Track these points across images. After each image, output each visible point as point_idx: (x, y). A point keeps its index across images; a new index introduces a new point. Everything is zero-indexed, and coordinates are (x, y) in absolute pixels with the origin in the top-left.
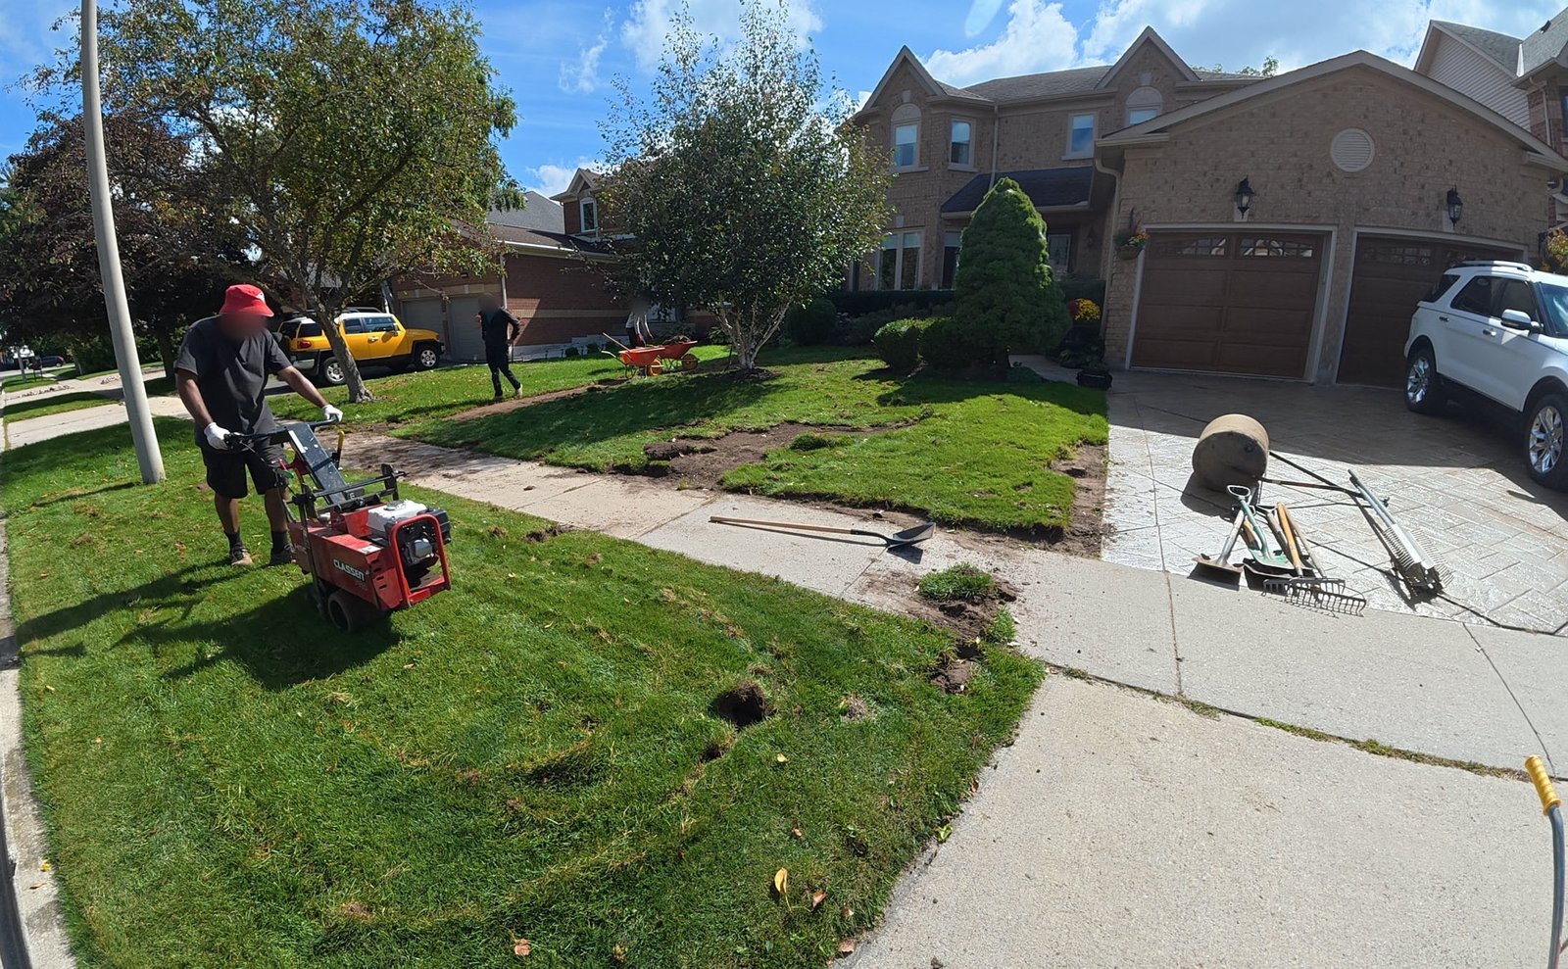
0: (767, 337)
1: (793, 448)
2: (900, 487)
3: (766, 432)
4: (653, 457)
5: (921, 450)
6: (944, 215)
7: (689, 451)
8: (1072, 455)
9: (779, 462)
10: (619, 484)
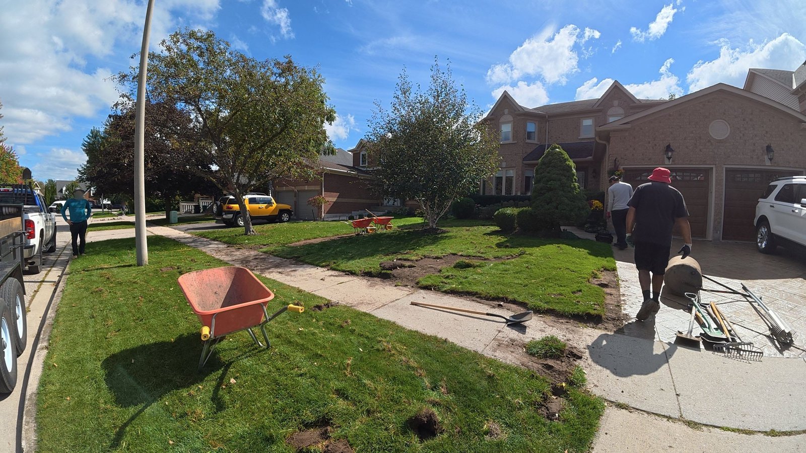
0: (442, 214)
1: (454, 267)
2: (511, 290)
3: (441, 258)
4: (384, 268)
5: (521, 271)
6: (524, 162)
7: (402, 266)
8: (600, 276)
9: (448, 274)
10: (365, 281)
